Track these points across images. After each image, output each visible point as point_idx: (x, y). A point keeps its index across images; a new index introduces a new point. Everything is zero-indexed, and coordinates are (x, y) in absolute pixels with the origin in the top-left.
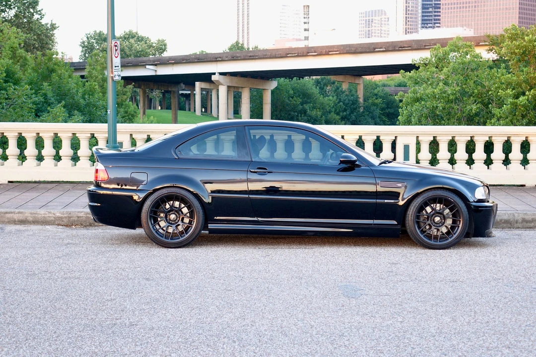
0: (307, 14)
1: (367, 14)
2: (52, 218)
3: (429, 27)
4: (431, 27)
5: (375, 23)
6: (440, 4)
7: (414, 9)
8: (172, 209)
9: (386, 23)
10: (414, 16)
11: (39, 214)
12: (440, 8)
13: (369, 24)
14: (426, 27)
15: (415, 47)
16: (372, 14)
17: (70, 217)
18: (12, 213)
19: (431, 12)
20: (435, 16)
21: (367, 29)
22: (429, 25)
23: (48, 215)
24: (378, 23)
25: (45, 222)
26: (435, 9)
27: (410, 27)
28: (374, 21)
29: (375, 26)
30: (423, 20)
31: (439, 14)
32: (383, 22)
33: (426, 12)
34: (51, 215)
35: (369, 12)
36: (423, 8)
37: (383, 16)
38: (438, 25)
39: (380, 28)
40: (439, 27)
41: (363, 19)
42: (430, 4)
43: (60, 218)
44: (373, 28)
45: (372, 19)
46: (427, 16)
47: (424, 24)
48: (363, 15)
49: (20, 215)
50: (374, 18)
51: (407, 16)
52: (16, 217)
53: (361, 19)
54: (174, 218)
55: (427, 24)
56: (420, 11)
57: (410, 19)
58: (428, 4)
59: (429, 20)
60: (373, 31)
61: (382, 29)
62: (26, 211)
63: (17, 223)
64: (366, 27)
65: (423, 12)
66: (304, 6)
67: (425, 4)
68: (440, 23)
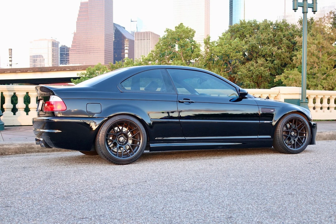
0: (11, 54)
1: (34, 57)
3: (64, 64)
4: (65, 64)
5: (38, 61)
6: (69, 53)
7: (56, 55)
8: (121, 133)
9: (43, 61)
10: (57, 59)
12: (69, 55)
13: (35, 62)
14: (62, 64)
15: (72, 69)
16: (36, 57)
19: (65, 57)
20: (66, 59)
21: (34, 64)
22: (64, 63)
24: (39, 62)
26: (66, 55)
27: (55, 63)
28: (37, 60)
29: (38, 63)
30: (61, 61)
31: (68, 58)
32: (42, 61)
33: (62, 57)
35: (35, 56)
36: (61, 55)
37: (42, 58)
38: (68, 63)
39: (40, 64)
40: (69, 64)
41: (32, 59)
42: (64, 53)
44: (37, 64)
45: (36, 59)
46: (63, 59)
47: (61, 62)
48: (32, 57)
50: (37, 59)
51: (53, 58)
53: (31, 59)
54: (122, 140)
55: (63, 62)
56: (59, 56)
57: (55, 60)
58: (63, 53)
59: (64, 61)
60: (37, 65)
61: (41, 64)
64: (33, 63)
65: (61, 57)
66: (9, 49)
67: (62, 53)
68: (69, 62)
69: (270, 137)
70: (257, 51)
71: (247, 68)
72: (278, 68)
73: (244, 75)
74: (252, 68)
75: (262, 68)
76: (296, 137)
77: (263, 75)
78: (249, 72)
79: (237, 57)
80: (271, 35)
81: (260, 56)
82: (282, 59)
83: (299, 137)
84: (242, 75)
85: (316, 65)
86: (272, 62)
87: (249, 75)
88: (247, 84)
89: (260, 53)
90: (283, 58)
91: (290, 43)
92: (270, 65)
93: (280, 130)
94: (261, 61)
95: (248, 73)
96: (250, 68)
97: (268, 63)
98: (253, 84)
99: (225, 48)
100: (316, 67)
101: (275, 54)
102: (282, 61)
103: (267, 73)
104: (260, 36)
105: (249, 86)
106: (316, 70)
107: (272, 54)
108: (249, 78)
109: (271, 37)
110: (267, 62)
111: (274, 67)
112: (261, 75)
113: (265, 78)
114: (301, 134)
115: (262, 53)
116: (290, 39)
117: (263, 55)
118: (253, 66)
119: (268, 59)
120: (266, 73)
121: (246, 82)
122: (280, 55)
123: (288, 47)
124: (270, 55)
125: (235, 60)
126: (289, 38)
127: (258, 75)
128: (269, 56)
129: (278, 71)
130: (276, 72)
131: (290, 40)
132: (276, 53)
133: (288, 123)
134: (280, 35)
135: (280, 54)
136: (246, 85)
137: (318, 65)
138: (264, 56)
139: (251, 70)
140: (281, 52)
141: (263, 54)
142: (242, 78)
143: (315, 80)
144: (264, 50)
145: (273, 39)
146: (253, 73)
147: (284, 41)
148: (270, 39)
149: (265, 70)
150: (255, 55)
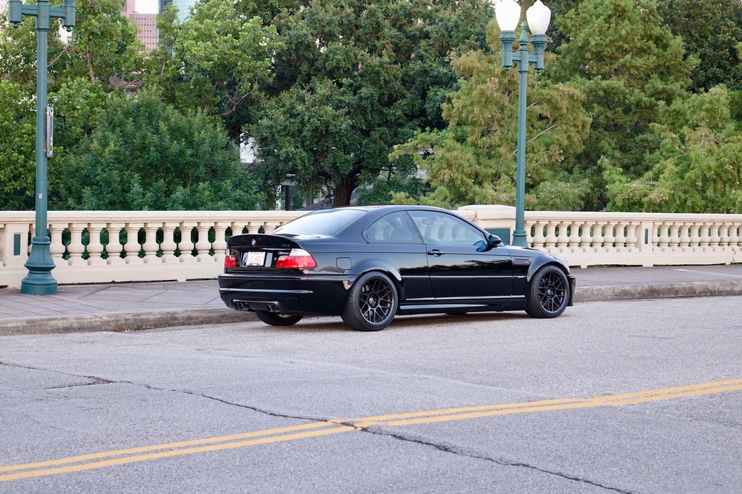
2: (99, 323)
8: (371, 293)
11: (85, 319)
17: (117, 321)
18: (55, 319)
23: (94, 320)
25: (92, 328)
34: (97, 320)
43: (107, 323)
49: (64, 321)
52: (60, 324)
62: (71, 316)
63: (61, 331)
69: (523, 296)
70: (312, 56)
71: (283, 106)
72: (370, 108)
73: (279, 127)
74: (300, 108)
75: (329, 109)
76: (553, 296)
77: (331, 128)
78: (292, 120)
79: (256, 75)
80: (349, 10)
81: (320, 70)
82: (382, 82)
83: (556, 296)
84: (271, 127)
85: (495, 126)
86: (355, 90)
87: (295, 128)
88: (287, 153)
89: (318, 64)
90: (385, 81)
91: (402, 36)
92: (349, 98)
93: (535, 287)
94: (323, 88)
95: (288, 123)
96: (293, 108)
97: (342, 94)
98: (304, 154)
99: (221, 47)
100: (496, 130)
101: (362, 69)
102: (381, 88)
103: (342, 123)
104: (317, 13)
105: (294, 159)
106: (497, 138)
107: (355, 66)
108: (293, 136)
109: (348, 15)
110: (342, 90)
111: (359, 106)
112: (327, 127)
113: (337, 139)
114: (559, 293)
115: (324, 63)
116: (401, 26)
117: (328, 69)
118: (304, 101)
119: (344, 81)
120: (339, 124)
121: (284, 150)
122: (378, 73)
123: (397, 49)
124: (348, 69)
125: (250, 80)
126: (398, 19)
127: (317, 128)
128: (347, 73)
129: (370, 117)
130: (366, 121)
131: (400, 29)
132: (366, 66)
133: (543, 277)
134: (375, 11)
135: (377, 68)
136: (286, 157)
137: (501, 126)
138: (331, 74)
139: (299, 114)
140: (380, 62)
141: (329, 65)
142: (273, 136)
143: (493, 162)
144: (331, 55)
145: (354, 22)
146: (303, 123)
147: (386, 30)
148: (345, 21)
149: (337, 113)
150: (304, 67)
